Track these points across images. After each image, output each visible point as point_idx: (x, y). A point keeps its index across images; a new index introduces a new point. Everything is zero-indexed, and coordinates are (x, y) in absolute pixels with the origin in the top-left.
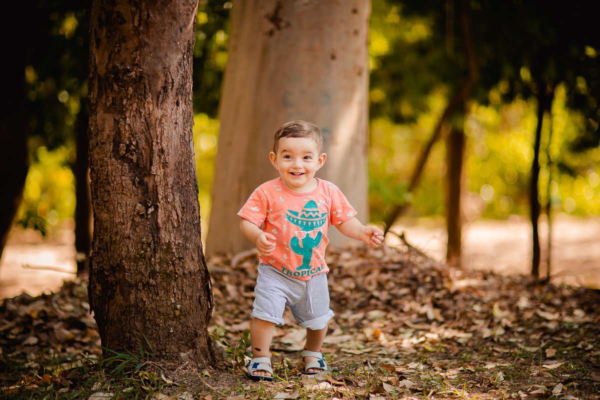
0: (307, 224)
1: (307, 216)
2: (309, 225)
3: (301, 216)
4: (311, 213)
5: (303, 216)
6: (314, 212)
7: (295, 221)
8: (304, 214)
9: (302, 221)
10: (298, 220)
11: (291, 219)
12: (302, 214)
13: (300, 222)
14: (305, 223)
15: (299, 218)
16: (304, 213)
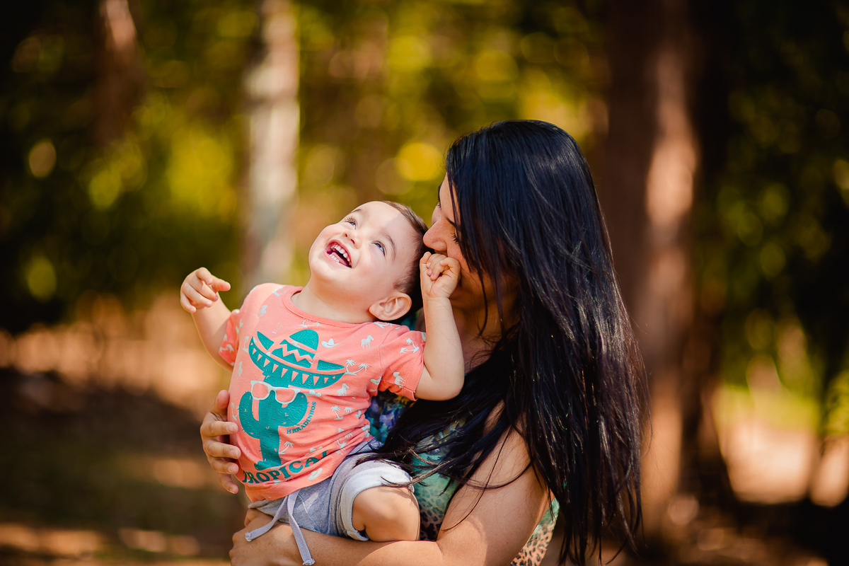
0: (279, 370)
1: (286, 353)
2: (283, 374)
3: (275, 352)
4: (296, 352)
5: (278, 352)
6: (302, 352)
7: (260, 356)
8: (281, 349)
9: (273, 362)
10: (265, 356)
11: (255, 350)
12: (278, 347)
13: (267, 362)
14: (276, 366)
15: (269, 354)
16: (285, 347)
